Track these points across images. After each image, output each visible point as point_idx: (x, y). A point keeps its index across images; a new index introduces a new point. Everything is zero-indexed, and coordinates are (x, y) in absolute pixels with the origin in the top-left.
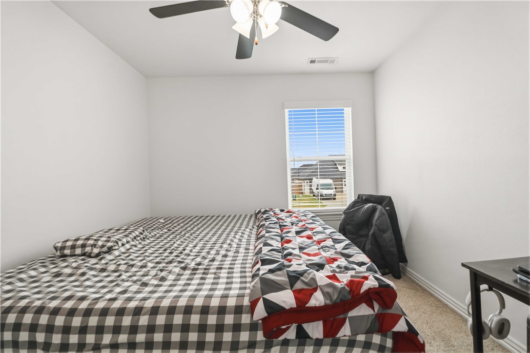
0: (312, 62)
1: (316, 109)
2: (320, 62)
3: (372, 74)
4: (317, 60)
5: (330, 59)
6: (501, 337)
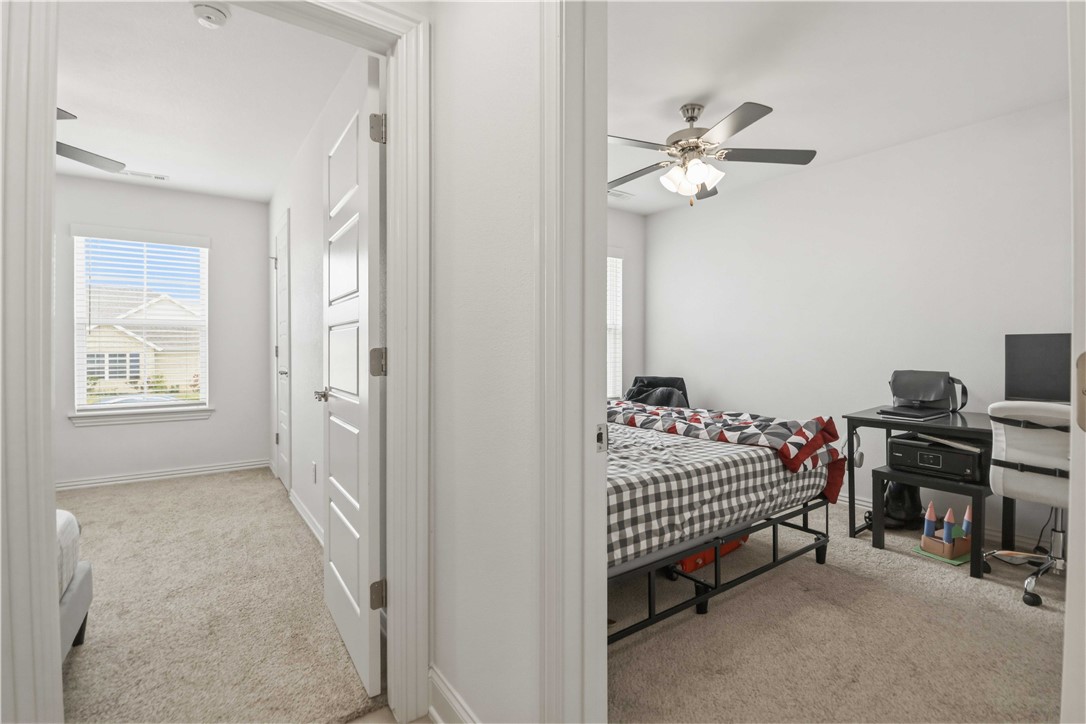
3: (644, 217)
5: (625, 195)
6: (860, 466)
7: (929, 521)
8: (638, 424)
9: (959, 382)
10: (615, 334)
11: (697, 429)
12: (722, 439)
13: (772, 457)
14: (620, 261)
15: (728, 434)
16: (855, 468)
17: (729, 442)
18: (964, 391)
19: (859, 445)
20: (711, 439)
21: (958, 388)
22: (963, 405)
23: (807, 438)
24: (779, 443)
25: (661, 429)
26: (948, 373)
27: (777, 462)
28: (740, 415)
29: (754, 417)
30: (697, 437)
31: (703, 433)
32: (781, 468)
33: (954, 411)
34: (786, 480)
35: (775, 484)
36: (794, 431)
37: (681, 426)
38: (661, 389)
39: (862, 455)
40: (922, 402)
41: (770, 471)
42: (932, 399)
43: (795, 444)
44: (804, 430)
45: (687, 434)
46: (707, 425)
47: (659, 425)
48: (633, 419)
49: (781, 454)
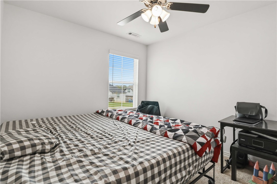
0: (130, 34)
1: (122, 57)
2: (133, 35)
3: (147, 46)
4: (133, 33)
5: (138, 35)
6: (225, 142)
7: (255, 169)
8: (132, 124)
9: (264, 107)
10: (136, 86)
11: (156, 129)
12: (166, 135)
13: (189, 149)
14: (138, 60)
15: (169, 133)
16: (223, 143)
17: (168, 138)
18: (266, 111)
19: (224, 133)
20: (161, 135)
21: (263, 110)
22: (266, 117)
23: (207, 139)
24: (192, 142)
25: (141, 128)
26: (259, 104)
27: (192, 152)
28: (176, 120)
29: (182, 121)
30: (155, 133)
31: (158, 132)
32: (194, 154)
33: (262, 119)
34: (196, 160)
35: (191, 164)
36: (201, 135)
37: (149, 127)
38: (150, 106)
39: (226, 137)
40: (250, 116)
41: (189, 157)
42: (254, 115)
43: (200, 143)
44: (205, 135)
45: (151, 131)
46: (161, 126)
47: (140, 125)
48: (131, 121)
49: (193, 147)
